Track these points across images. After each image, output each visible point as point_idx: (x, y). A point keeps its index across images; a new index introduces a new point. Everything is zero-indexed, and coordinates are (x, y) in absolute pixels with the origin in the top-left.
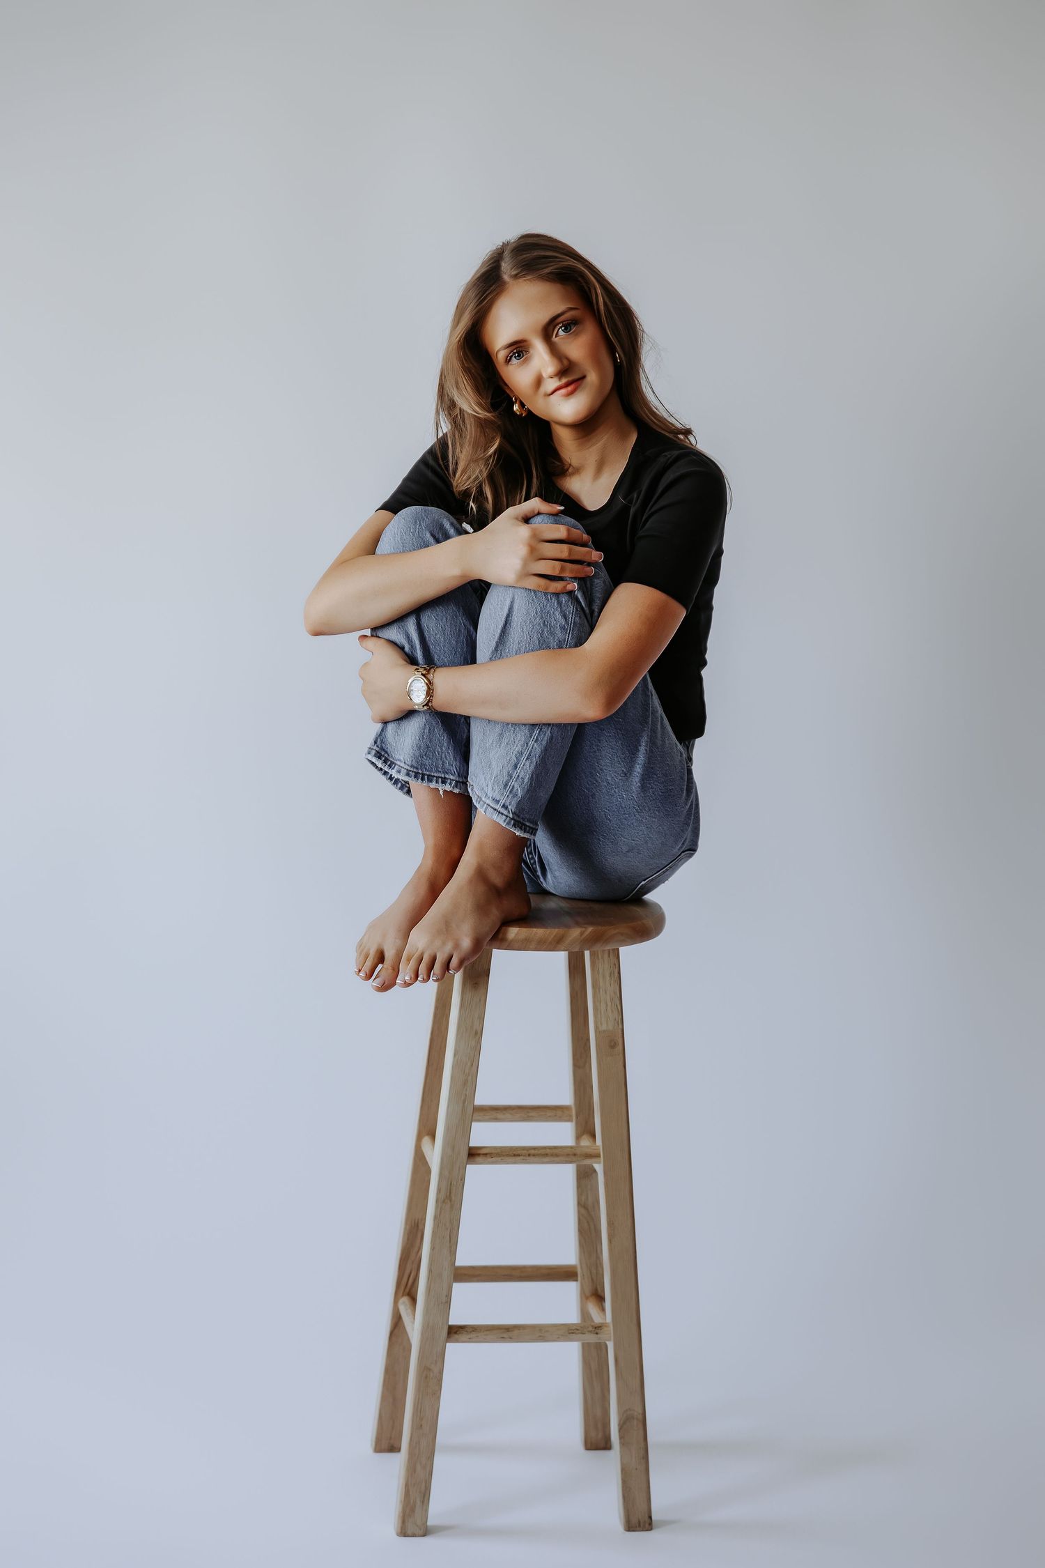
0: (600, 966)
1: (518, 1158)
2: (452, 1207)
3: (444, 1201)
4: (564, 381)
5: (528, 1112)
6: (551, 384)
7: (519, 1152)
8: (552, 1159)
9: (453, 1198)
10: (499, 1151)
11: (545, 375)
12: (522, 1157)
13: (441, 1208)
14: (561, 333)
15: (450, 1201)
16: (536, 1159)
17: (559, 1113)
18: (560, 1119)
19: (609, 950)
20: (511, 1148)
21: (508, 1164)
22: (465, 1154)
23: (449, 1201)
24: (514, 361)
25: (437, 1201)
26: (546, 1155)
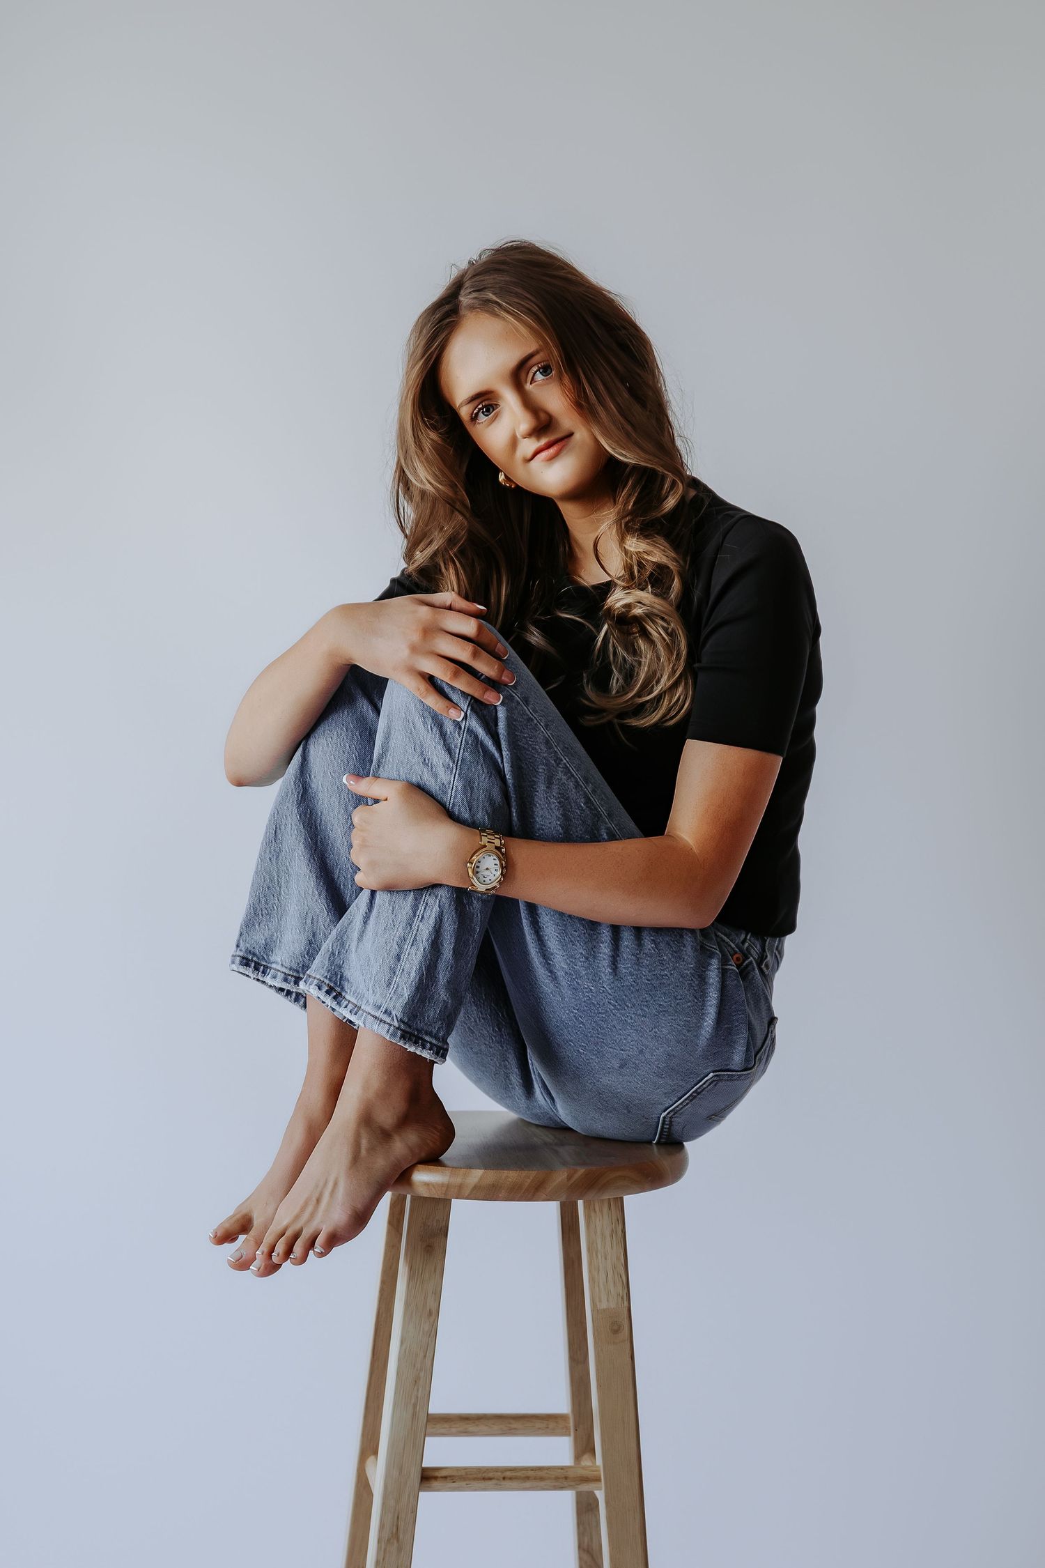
0: (598, 1223)
1: (490, 1483)
2: (400, 1549)
3: (389, 1540)
4: (543, 441)
5: (510, 1423)
6: (529, 446)
7: (491, 1475)
8: (535, 1483)
9: (401, 1536)
10: (463, 1473)
11: (519, 436)
12: (494, 1482)
13: (385, 1550)
14: (539, 377)
15: (398, 1541)
16: (514, 1484)
17: (552, 1425)
18: (553, 1433)
19: (609, 1199)
20: (479, 1470)
21: (475, 1490)
22: (415, 1477)
23: (395, 1542)
24: (482, 418)
25: (379, 1541)
26: (527, 1478)
